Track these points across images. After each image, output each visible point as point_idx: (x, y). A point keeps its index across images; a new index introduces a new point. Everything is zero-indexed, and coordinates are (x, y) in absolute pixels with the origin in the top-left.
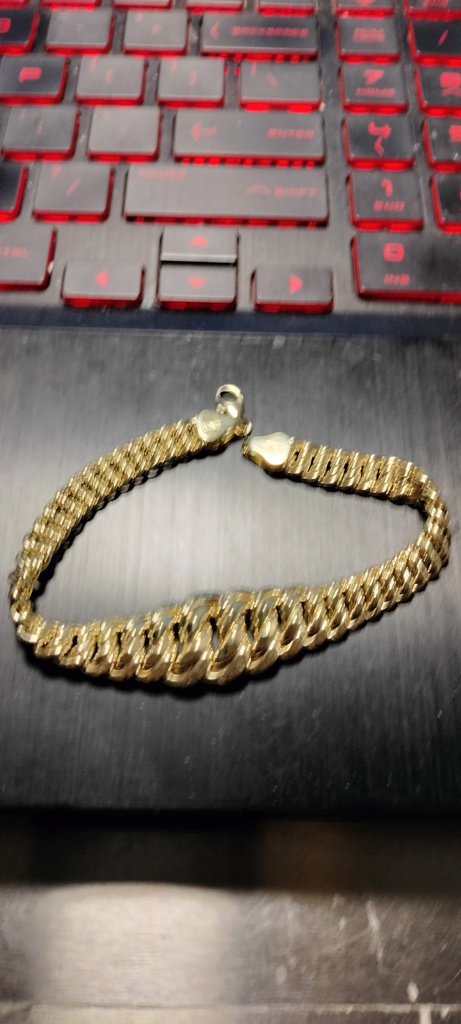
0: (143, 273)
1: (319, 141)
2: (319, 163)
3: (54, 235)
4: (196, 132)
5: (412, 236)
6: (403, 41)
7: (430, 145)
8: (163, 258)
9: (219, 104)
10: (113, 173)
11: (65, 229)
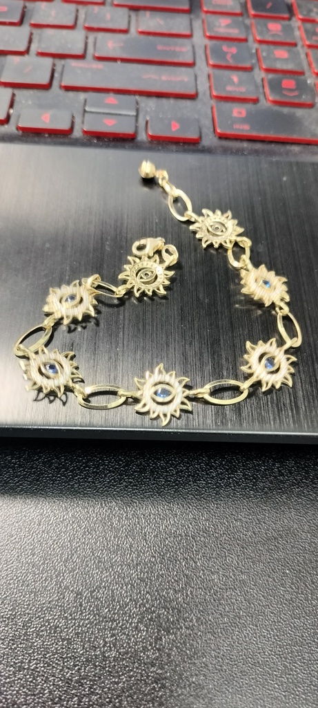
0: (73, 117)
1: (191, 54)
2: (191, 65)
3: (14, 95)
4: (110, 45)
5: (250, 106)
6: (244, 6)
7: (262, 59)
8: (87, 109)
9: (126, 31)
10: (54, 65)
11: (20, 94)
